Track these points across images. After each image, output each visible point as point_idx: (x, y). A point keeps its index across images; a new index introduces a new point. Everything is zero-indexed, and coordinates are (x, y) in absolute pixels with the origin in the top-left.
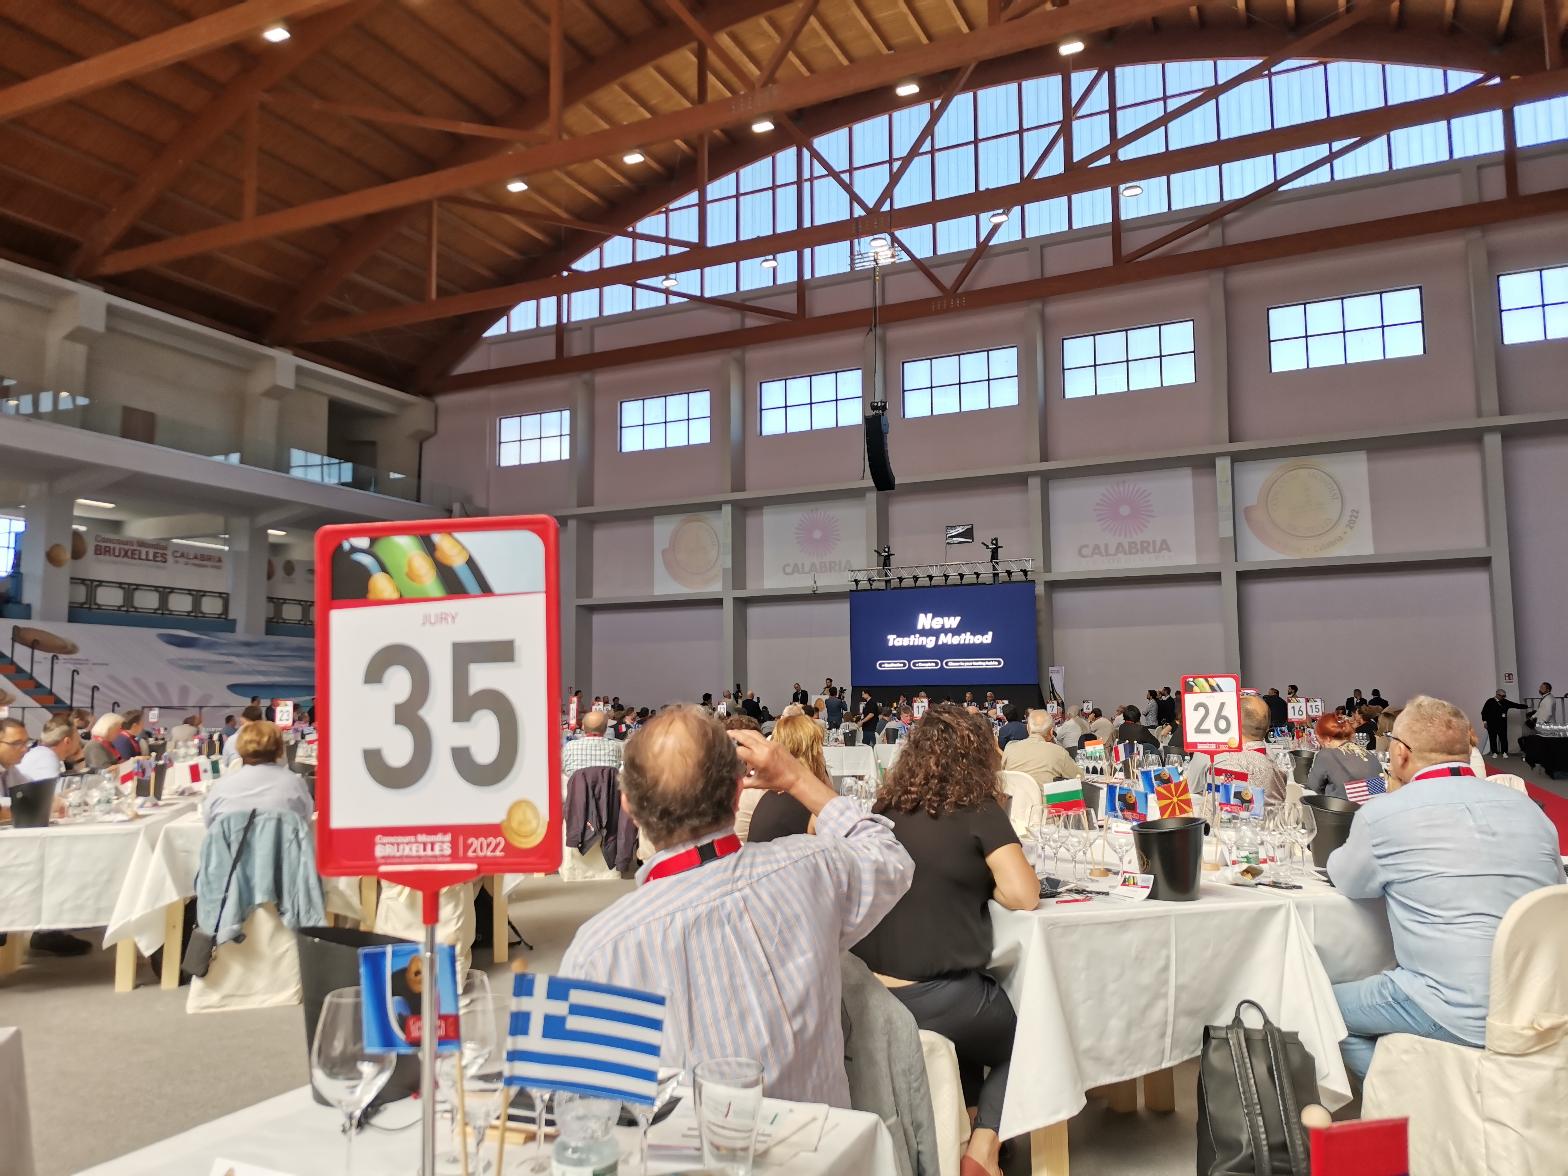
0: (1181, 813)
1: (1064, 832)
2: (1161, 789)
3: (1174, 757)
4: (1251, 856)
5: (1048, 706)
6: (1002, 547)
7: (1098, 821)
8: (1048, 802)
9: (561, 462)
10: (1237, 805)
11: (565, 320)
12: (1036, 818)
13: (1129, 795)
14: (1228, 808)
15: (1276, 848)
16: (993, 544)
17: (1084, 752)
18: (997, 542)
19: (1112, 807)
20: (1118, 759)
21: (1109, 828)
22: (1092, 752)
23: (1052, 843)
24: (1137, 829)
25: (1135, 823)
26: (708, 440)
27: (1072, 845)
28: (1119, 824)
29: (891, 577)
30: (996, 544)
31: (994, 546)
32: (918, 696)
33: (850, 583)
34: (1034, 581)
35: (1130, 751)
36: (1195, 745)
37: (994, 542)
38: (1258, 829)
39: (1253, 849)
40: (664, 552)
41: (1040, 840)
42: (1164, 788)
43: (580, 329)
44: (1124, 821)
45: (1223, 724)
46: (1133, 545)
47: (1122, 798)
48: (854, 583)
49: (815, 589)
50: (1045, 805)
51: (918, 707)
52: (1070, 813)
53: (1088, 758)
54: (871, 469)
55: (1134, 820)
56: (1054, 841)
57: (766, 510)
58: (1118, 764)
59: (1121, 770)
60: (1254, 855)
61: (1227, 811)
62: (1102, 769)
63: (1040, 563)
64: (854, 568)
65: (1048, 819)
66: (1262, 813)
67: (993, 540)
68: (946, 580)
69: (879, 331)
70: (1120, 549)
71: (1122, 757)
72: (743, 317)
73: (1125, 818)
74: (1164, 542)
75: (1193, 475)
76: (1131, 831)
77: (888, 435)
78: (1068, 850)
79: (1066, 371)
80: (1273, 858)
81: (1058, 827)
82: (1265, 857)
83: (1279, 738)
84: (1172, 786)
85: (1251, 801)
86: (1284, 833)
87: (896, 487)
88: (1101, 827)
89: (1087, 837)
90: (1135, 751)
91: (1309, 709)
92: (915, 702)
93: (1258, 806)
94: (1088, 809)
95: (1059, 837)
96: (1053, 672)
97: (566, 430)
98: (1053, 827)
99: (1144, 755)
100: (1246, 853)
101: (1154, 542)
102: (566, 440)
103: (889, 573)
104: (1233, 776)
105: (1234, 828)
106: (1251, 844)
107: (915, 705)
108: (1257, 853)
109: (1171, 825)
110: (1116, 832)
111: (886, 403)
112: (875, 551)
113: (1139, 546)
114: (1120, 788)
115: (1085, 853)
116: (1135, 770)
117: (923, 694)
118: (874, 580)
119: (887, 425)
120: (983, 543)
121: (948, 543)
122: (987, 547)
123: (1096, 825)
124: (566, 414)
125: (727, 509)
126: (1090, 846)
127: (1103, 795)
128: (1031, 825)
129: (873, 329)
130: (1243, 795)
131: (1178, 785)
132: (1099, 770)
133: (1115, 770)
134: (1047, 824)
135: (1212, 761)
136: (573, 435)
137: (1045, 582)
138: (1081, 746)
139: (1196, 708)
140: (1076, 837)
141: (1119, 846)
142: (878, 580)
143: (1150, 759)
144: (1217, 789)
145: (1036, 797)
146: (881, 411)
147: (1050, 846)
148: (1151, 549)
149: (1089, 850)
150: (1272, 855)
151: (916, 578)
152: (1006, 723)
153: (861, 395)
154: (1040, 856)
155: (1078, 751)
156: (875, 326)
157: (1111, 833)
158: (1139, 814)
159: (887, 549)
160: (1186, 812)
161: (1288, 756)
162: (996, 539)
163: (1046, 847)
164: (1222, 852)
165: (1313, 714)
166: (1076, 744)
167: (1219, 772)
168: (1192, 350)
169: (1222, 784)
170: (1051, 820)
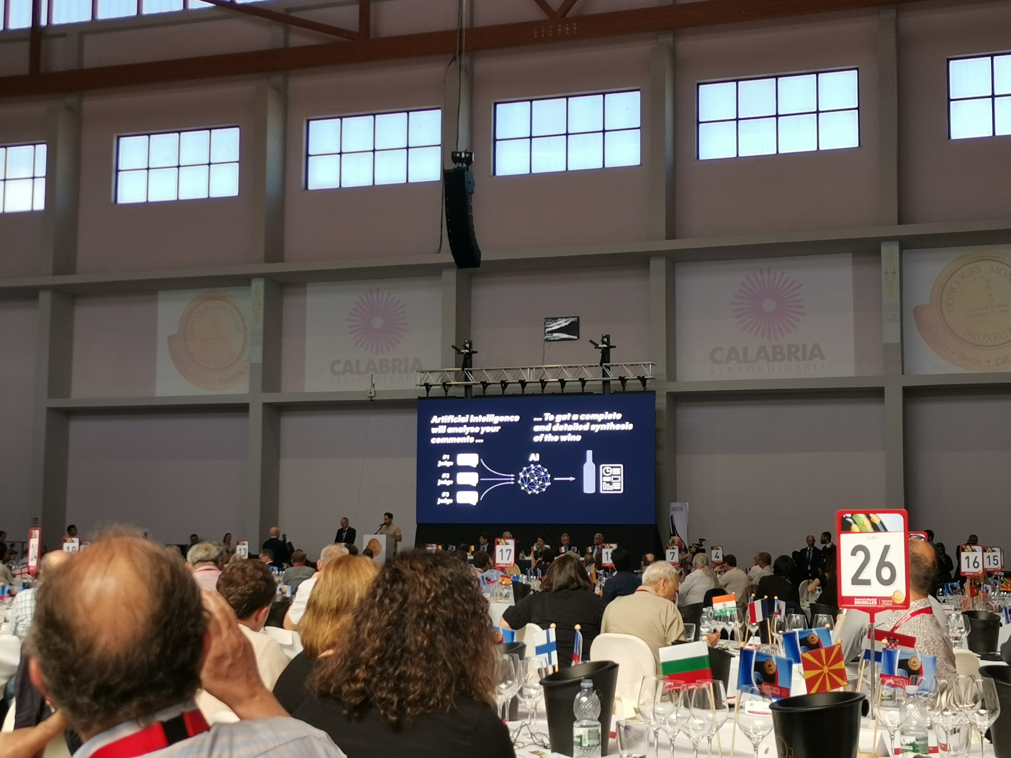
0: (832, 687)
1: (683, 711)
2: (808, 656)
3: (823, 618)
4: (918, 743)
5: (668, 552)
6: (615, 347)
7: (728, 698)
8: (664, 673)
9: (32, 214)
10: (902, 677)
11: (44, 22)
12: (648, 694)
13: (768, 663)
14: (891, 681)
15: (949, 733)
16: (604, 343)
17: (711, 611)
18: (608, 340)
19: (745, 679)
20: (753, 619)
21: (741, 707)
22: (721, 611)
23: (668, 726)
24: (777, 706)
25: (774, 700)
26: (236, 193)
27: (693, 729)
28: (754, 702)
29: (472, 382)
30: (608, 343)
31: (605, 346)
32: (501, 537)
33: (418, 387)
34: (655, 391)
35: (768, 610)
36: (850, 600)
37: (605, 340)
38: (928, 708)
39: (922, 734)
40: (171, 339)
41: (653, 723)
42: (812, 655)
43: (64, 35)
44: (761, 698)
45: (886, 574)
46: (778, 350)
47: (760, 666)
48: (424, 388)
49: (373, 394)
50: (661, 675)
51: (502, 550)
52: (692, 686)
53: (716, 618)
54: (450, 239)
55: (774, 696)
56: (671, 723)
57: (310, 288)
58: (753, 626)
59: (757, 634)
60: (922, 742)
61: (889, 684)
62: (733, 632)
63: (662, 369)
64: (425, 368)
65: (663, 695)
66: (933, 687)
67: (603, 337)
68: (543, 387)
69: (465, 61)
70: (762, 355)
71: (759, 618)
72: (287, 32)
73: (763, 694)
74: (816, 346)
75: (854, 264)
76: (770, 711)
77: (473, 195)
78: (689, 736)
79: (701, 125)
80: (946, 745)
81: (676, 705)
82: (935, 745)
83: (949, 596)
84: (823, 652)
85: (919, 672)
86: (959, 713)
87: (482, 265)
88: (731, 706)
89: (714, 718)
90: (776, 610)
91: (986, 560)
92: (498, 543)
93: (926, 678)
94: (716, 681)
95: (677, 718)
96: (675, 509)
97: (41, 170)
98: (669, 706)
99: (786, 614)
100: (912, 739)
101: (804, 346)
102: (41, 185)
103: (470, 376)
104: (898, 641)
105: (898, 706)
106: (919, 727)
107: (498, 548)
108: (926, 739)
109: (821, 703)
110: (749, 712)
111: (471, 154)
112: (453, 346)
113: (785, 352)
114: (758, 654)
115: (710, 740)
116: (775, 635)
117: (507, 534)
118: (451, 385)
119: (472, 183)
120: (591, 341)
121: (547, 340)
122: (597, 346)
123: (725, 704)
124: (42, 149)
125: (258, 285)
126: (717, 730)
127: (735, 664)
128: (641, 702)
129: (458, 58)
130: (910, 663)
131: (829, 651)
132: (729, 633)
133: (750, 634)
134: (662, 701)
135: (872, 620)
136: (50, 177)
137: (668, 393)
138: (708, 602)
139: (854, 553)
140: (699, 718)
141: (754, 729)
142: (456, 385)
143: (794, 619)
144: (878, 656)
145: (649, 667)
146: (464, 165)
147: (666, 731)
148: (800, 355)
149: (716, 735)
150: (945, 743)
151: (504, 384)
152: (614, 574)
153: (439, 143)
154: (651, 744)
155: (704, 609)
156: (460, 53)
157: (744, 713)
158: (781, 688)
159: (468, 345)
160: (839, 685)
161: (961, 618)
162: (608, 337)
163: (660, 732)
164: (882, 739)
165: (991, 566)
166: (701, 600)
167: (880, 635)
168: (857, 106)
169: (884, 649)
170: (667, 697)
